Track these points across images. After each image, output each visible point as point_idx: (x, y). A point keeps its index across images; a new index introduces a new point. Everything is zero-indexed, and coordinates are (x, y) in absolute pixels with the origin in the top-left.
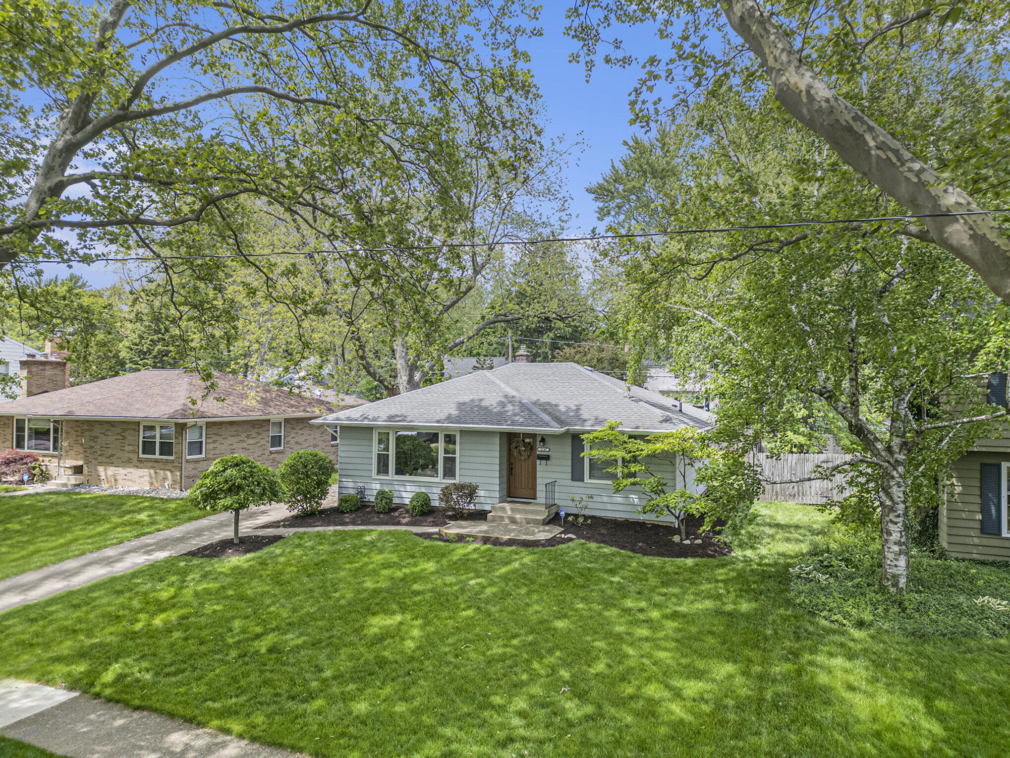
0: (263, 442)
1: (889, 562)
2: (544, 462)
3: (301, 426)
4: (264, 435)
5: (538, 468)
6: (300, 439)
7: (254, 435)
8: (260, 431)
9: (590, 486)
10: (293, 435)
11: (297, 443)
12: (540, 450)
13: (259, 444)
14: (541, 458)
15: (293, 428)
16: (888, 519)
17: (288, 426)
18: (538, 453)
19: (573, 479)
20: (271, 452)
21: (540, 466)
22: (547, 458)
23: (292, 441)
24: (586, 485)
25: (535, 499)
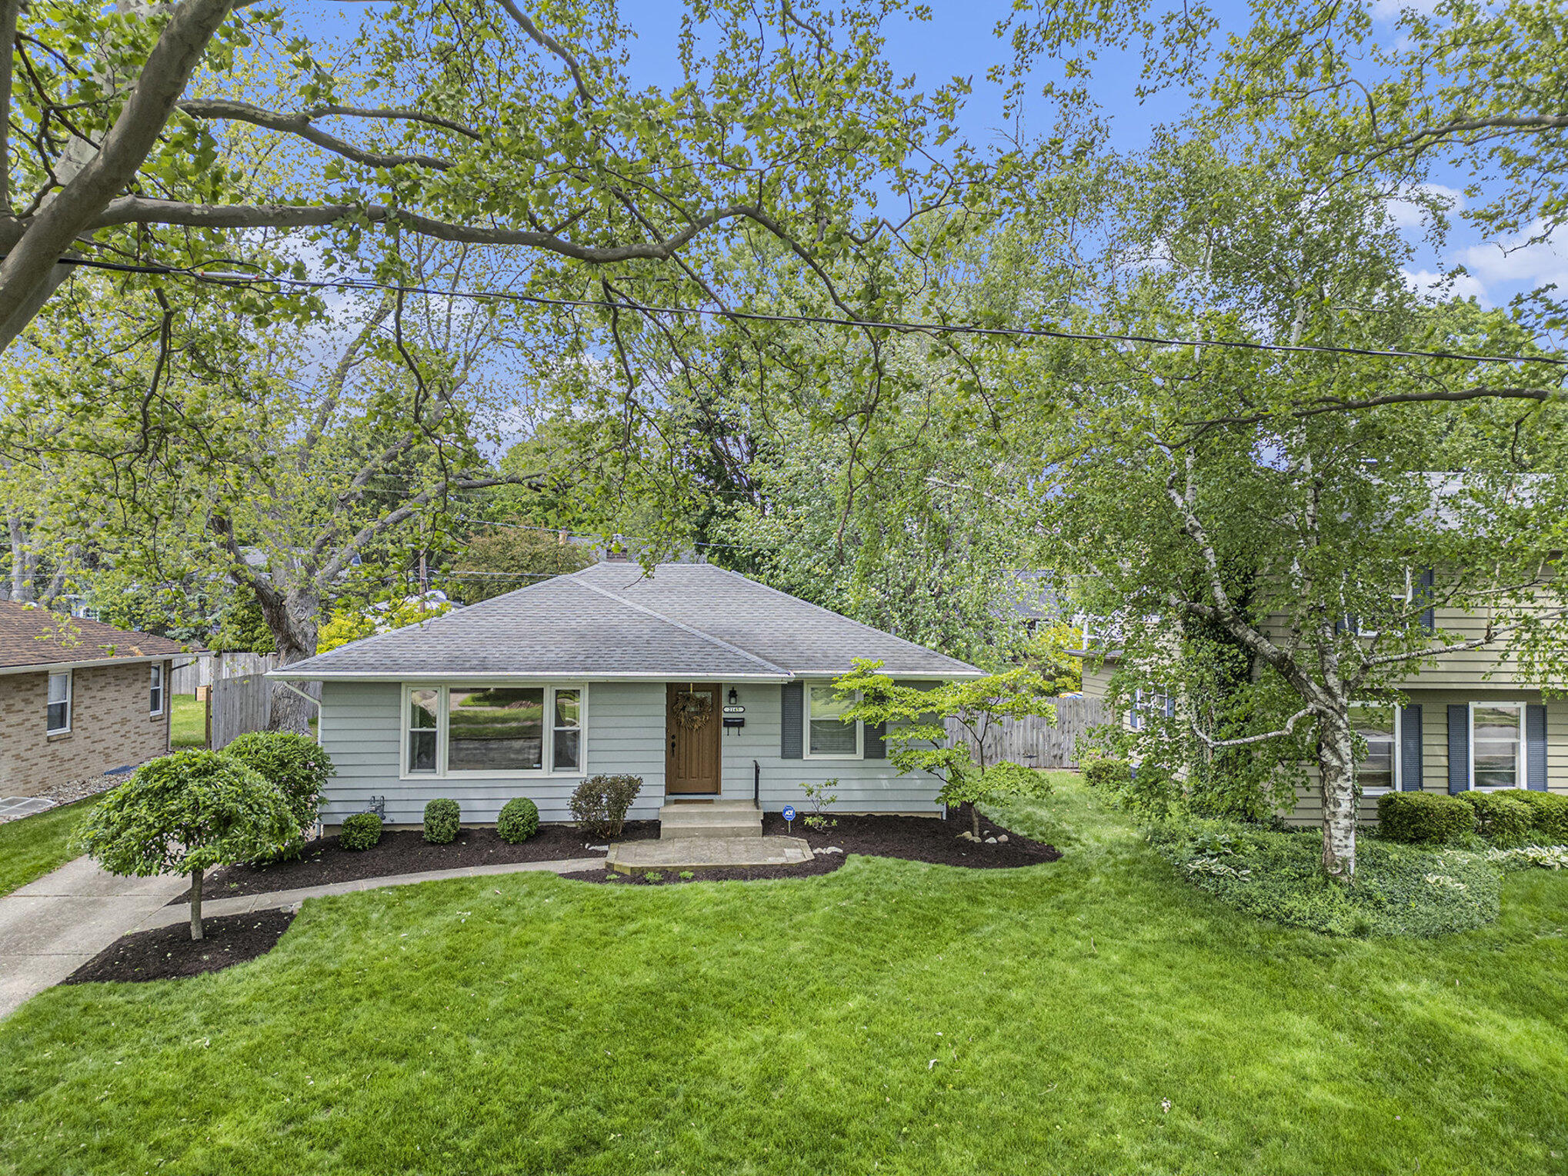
0: (35, 718)
1: (1337, 842)
2: (734, 730)
3: (102, 681)
4: (38, 703)
5: (725, 740)
6: (99, 710)
7: (20, 705)
8: (30, 695)
9: (812, 764)
10: (87, 702)
11: (94, 717)
12: (728, 711)
13: (28, 724)
14: (729, 724)
15: (88, 688)
16: (1335, 785)
17: (80, 683)
18: (724, 715)
19: (784, 756)
20: (49, 740)
21: (728, 736)
22: (740, 724)
23: (87, 714)
24: (807, 765)
25: (717, 792)
